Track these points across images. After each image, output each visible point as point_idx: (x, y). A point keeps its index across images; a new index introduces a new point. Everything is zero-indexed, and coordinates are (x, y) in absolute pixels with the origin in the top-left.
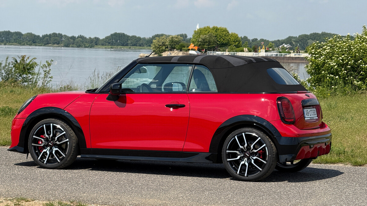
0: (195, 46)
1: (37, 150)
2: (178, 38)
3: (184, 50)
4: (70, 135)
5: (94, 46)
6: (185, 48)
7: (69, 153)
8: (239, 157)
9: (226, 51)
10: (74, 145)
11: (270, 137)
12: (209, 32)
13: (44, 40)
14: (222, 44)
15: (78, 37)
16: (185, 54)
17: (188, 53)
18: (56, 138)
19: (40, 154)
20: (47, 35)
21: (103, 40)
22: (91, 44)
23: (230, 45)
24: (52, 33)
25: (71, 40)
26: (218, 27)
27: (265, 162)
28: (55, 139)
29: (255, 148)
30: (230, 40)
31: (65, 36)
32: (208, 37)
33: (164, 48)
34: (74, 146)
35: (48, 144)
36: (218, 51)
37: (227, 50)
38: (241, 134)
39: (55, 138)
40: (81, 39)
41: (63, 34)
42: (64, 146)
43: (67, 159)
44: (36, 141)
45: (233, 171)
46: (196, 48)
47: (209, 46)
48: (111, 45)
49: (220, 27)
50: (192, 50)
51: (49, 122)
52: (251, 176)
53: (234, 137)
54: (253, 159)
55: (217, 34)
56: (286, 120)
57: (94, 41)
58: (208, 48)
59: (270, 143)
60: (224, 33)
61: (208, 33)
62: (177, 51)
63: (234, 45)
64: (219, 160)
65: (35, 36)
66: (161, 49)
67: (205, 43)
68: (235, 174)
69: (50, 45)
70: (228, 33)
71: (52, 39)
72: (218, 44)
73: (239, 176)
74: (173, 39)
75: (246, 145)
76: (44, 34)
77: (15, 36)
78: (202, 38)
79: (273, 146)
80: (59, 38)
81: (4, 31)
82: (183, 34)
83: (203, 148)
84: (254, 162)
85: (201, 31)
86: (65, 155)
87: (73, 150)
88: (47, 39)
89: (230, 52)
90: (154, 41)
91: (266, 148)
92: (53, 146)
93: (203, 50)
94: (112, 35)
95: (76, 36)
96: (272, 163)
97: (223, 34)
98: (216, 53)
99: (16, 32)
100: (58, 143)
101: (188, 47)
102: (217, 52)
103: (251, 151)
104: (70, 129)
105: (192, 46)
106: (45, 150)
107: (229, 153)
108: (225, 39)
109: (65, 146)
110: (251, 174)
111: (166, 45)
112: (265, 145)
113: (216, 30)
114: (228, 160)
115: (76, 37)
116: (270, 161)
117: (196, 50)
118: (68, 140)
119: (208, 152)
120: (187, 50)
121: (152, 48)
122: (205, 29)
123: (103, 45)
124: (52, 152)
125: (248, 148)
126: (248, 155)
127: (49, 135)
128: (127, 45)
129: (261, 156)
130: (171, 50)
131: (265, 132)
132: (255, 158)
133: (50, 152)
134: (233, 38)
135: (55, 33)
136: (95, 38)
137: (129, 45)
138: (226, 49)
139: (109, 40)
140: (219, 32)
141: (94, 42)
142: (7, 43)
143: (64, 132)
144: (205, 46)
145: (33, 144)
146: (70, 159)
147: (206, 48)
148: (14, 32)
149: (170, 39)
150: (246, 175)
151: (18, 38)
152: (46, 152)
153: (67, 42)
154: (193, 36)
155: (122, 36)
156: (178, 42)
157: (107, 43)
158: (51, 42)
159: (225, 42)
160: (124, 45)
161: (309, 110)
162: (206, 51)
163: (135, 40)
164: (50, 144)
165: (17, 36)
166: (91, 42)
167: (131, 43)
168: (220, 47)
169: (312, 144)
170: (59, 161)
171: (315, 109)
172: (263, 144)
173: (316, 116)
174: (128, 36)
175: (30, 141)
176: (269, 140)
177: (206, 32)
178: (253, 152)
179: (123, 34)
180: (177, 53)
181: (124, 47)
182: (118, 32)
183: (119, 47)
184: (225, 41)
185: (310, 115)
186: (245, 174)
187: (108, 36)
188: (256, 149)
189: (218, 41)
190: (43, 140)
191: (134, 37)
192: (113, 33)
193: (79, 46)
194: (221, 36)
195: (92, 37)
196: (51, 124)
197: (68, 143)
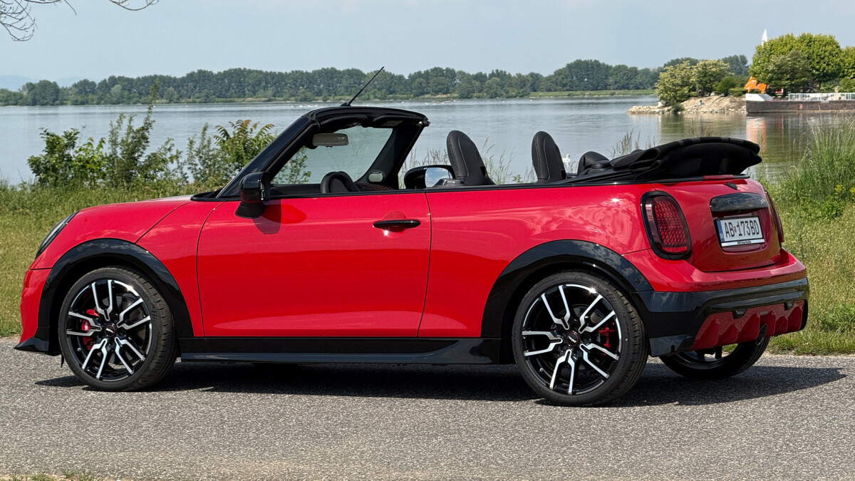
0: (758, 82)
1: (80, 345)
2: (719, 66)
3: (733, 92)
4: (154, 307)
5: (528, 94)
6: (736, 89)
7: (154, 350)
8: (552, 346)
9: (833, 91)
10: (164, 330)
11: (625, 294)
12: (792, 47)
13: (413, 86)
14: (824, 74)
15: (492, 75)
16: (735, 102)
17: (743, 99)
18: (122, 314)
19: (87, 355)
20: (419, 73)
21: (549, 78)
22: (521, 90)
23: (843, 77)
24: (432, 67)
25: (475, 83)
26: (814, 36)
27: (615, 357)
28: (119, 316)
29: (589, 322)
30: (842, 64)
31: (462, 73)
32: (789, 61)
33: (686, 90)
34: (164, 332)
35: (104, 329)
36: (814, 92)
37: (836, 89)
38: (555, 290)
39: (119, 313)
40: (499, 80)
41: (456, 70)
42: (142, 334)
43: (149, 365)
44: (77, 324)
45: (540, 382)
46: (763, 87)
47: (791, 81)
48: (567, 90)
49: (817, 34)
50: (753, 91)
51: (103, 277)
52: (582, 394)
53: (539, 296)
54: (586, 350)
55: (811, 51)
56: (667, 250)
57: (529, 81)
58: (791, 85)
59: (627, 308)
60: (829, 48)
61: (790, 50)
62: (717, 97)
63: (852, 76)
64: (507, 356)
65: (393, 77)
66: (678, 92)
67: (782, 73)
68: (545, 388)
69: (426, 96)
70: (838, 47)
71: (431, 81)
72: (813, 75)
73: (554, 392)
74: (706, 69)
75: (568, 315)
76: (413, 73)
77: (347, 80)
78: (774, 64)
79: (634, 315)
80: (447, 79)
81: (323, 69)
82: (738, 55)
83: (465, 328)
84: (590, 358)
85: (772, 45)
86: (145, 356)
87: (162, 342)
88: (421, 84)
89: (843, 92)
90: (662, 75)
91: (617, 320)
92: (115, 336)
93: (779, 90)
94: (570, 67)
95: (488, 72)
96: (631, 357)
97: (825, 52)
98: (809, 96)
99: (348, 70)
100: (126, 327)
101: (743, 85)
102: (812, 95)
103: (581, 330)
104: (154, 291)
105: (751, 83)
106: (97, 346)
107: (529, 337)
108: (830, 63)
109: (144, 336)
110: (581, 388)
111: (691, 84)
112: (613, 313)
113: (808, 43)
114: (528, 354)
115: (488, 75)
116: (628, 354)
117: (763, 92)
118: (149, 318)
119: (480, 336)
120: (741, 93)
121: (657, 91)
122: (782, 40)
123: (549, 90)
124: (114, 349)
125: (574, 322)
126: (575, 341)
127: (104, 307)
128: (605, 87)
129: (608, 342)
130: (702, 95)
131: (612, 282)
132: (590, 347)
133: (109, 349)
134: (850, 59)
135: (439, 68)
136: (532, 75)
137: (612, 88)
138: (834, 87)
139: (563, 78)
140: (815, 48)
141: (528, 85)
142: (330, 96)
143: (141, 300)
144: (784, 82)
145: (69, 333)
146: (156, 366)
147: (784, 86)
148: (344, 71)
149: (700, 69)
150: (570, 391)
151: (355, 83)
152: (99, 350)
153: (467, 87)
154: (753, 58)
155: (593, 68)
156: (718, 74)
157: (560, 86)
158: (429, 89)
159: (830, 69)
160: (599, 88)
161: (735, 222)
162: (785, 94)
163: (624, 74)
164: (107, 329)
165: (352, 79)
166: (522, 84)
167: (616, 83)
168: (820, 82)
169: (739, 308)
170: (130, 371)
171: (757, 219)
172: (610, 311)
173: (760, 236)
174: (608, 68)
175: (61, 324)
176: (623, 301)
177: (785, 49)
178: (585, 331)
179: (596, 61)
180: (717, 101)
181: (597, 92)
182: (583, 60)
183: (587, 93)
184: (830, 67)
185: (740, 235)
186: (568, 388)
187: (561, 68)
188: (592, 325)
189: (813, 68)
190: (90, 320)
191: (621, 68)
192: (573, 62)
193: (494, 96)
194: (820, 55)
195: (525, 73)
196: (110, 282)
197: (150, 326)
